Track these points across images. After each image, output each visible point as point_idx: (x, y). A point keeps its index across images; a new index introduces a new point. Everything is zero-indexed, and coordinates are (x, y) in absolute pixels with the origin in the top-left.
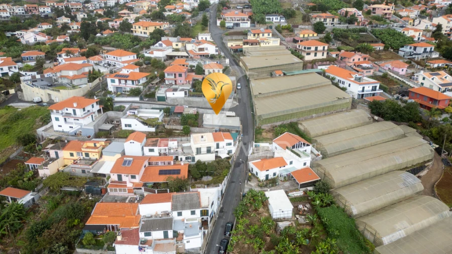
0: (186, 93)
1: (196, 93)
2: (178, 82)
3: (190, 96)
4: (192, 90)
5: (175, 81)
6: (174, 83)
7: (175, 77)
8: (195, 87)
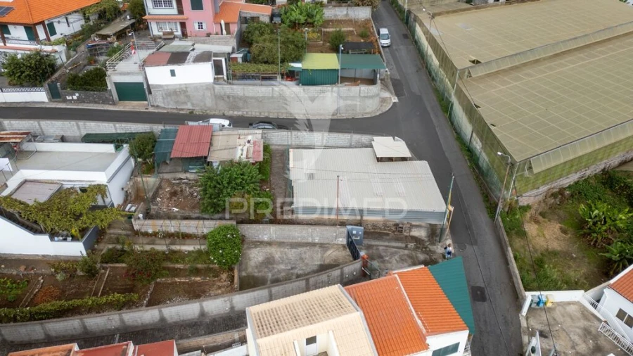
0: (218, 69)
1: (252, 68)
2: (193, 27)
3: (234, 77)
4: (239, 56)
5: (183, 25)
6: (179, 33)
7: (181, 12)
8: (250, 44)
